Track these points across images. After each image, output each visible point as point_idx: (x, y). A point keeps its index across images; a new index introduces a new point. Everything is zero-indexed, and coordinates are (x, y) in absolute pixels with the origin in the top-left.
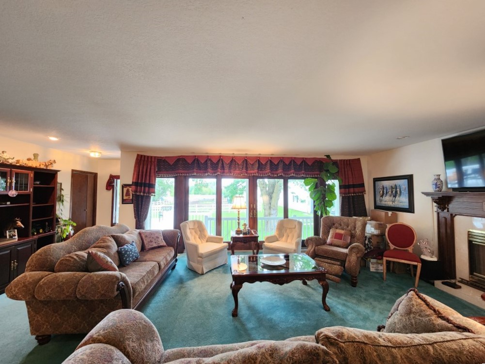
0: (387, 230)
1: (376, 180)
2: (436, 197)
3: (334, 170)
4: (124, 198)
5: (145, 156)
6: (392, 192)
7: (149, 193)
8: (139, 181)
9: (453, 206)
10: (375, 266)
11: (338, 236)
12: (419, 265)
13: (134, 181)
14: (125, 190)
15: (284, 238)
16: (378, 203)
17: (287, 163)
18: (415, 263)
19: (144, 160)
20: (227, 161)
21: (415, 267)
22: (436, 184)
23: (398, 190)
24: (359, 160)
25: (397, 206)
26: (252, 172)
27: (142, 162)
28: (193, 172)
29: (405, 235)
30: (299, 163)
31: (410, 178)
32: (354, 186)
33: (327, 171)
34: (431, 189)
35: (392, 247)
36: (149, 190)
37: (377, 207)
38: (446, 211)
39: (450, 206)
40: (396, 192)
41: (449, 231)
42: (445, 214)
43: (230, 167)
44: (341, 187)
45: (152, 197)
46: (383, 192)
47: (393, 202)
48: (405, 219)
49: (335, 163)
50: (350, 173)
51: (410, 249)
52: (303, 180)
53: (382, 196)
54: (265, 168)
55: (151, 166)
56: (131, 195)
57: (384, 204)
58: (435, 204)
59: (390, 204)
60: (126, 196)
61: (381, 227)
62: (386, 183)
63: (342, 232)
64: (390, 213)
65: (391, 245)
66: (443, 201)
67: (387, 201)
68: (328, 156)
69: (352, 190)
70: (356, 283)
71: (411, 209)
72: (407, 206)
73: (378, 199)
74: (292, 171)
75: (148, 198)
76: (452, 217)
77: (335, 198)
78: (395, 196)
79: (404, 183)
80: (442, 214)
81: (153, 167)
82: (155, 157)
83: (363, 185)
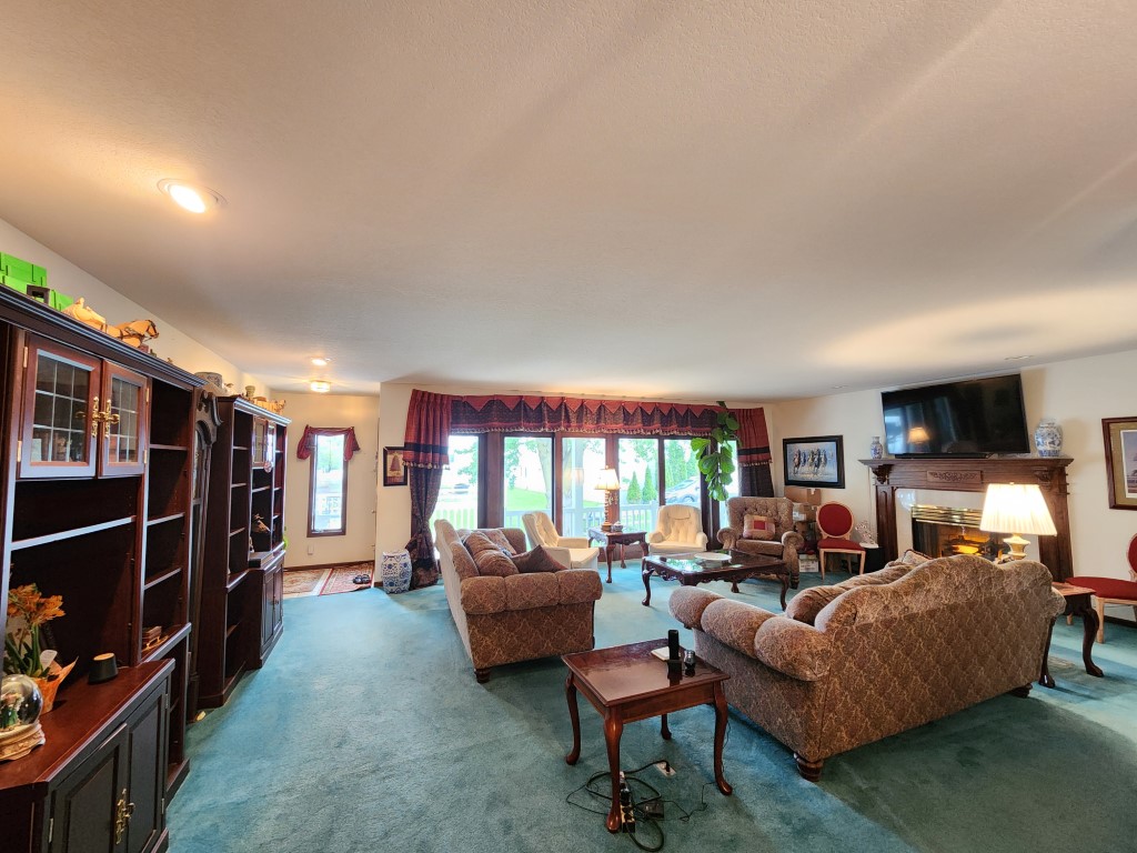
0: (817, 513)
1: (786, 442)
2: (876, 466)
3: (734, 426)
4: (389, 475)
5: (430, 394)
6: (813, 460)
7: (440, 464)
8: (422, 442)
9: (893, 477)
10: (805, 564)
11: (759, 525)
12: (863, 553)
13: (412, 440)
14: (390, 458)
15: (673, 535)
16: (791, 477)
17: (666, 413)
18: (859, 552)
19: (428, 402)
20: (574, 408)
21: (859, 556)
22: (875, 450)
23: (822, 456)
24: (762, 409)
25: (821, 480)
26: (614, 426)
27: (425, 405)
28: (519, 426)
29: (838, 518)
30: (682, 414)
31: (838, 440)
32: (758, 451)
33: (723, 427)
34: (869, 456)
35: (825, 535)
36: (440, 459)
37: (788, 482)
38: (885, 483)
39: (891, 476)
40: (819, 460)
41: (889, 508)
42: (885, 488)
43: (579, 419)
44: (740, 452)
45: (444, 472)
46: (799, 459)
47: (816, 473)
48: (831, 496)
49: (733, 414)
50: (751, 430)
51: (847, 536)
52: (690, 441)
53: (798, 466)
54: (632, 421)
55: (442, 413)
56: (402, 468)
57: (800, 477)
58: (873, 475)
59: (810, 477)
60: (392, 470)
61: (806, 509)
62: (804, 447)
63: (763, 518)
64: (813, 490)
65: (823, 532)
66: (882, 471)
67: (805, 472)
68: (722, 403)
69: (755, 457)
70: (797, 583)
71: (840, 484)
72: (834, 478)
73: (790, 470)
74: (674, 426)
75: (439, 472)
76: (893, 491)
77: (732, 469)
78: (817, 466)
79: (830, 447)
80: (882, 488)
81: (445, 415)
82: (449, 396)
83: (767, 450)
